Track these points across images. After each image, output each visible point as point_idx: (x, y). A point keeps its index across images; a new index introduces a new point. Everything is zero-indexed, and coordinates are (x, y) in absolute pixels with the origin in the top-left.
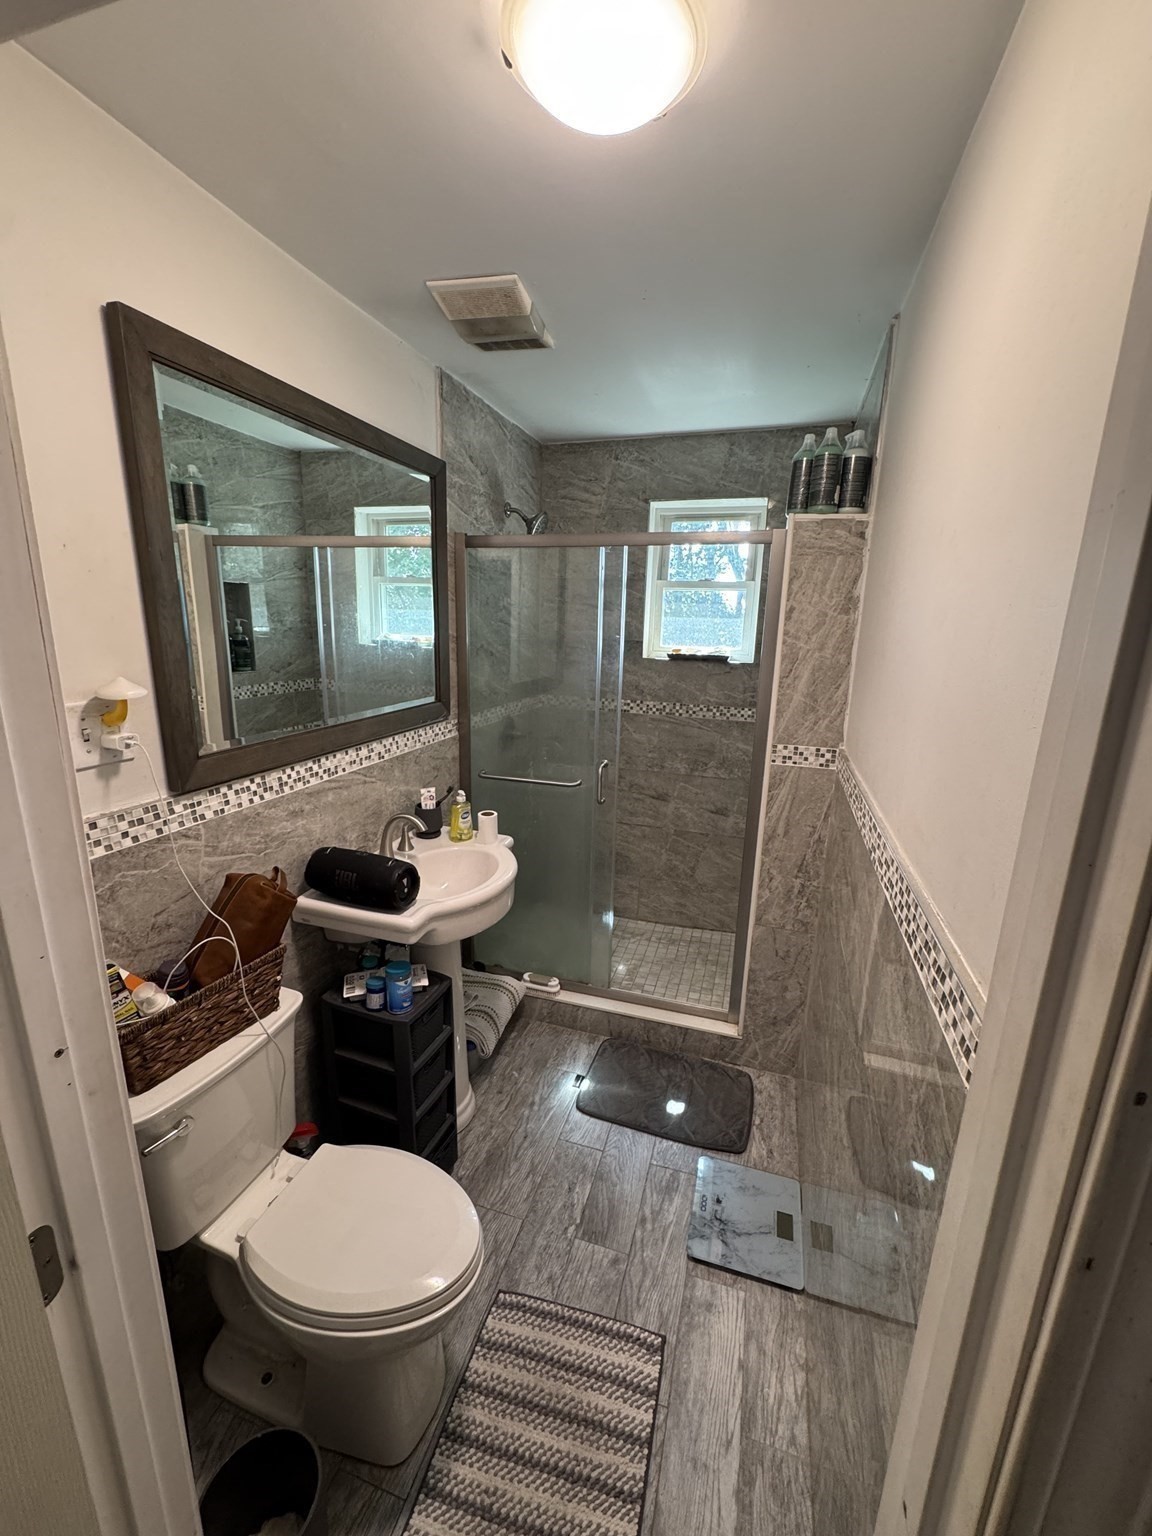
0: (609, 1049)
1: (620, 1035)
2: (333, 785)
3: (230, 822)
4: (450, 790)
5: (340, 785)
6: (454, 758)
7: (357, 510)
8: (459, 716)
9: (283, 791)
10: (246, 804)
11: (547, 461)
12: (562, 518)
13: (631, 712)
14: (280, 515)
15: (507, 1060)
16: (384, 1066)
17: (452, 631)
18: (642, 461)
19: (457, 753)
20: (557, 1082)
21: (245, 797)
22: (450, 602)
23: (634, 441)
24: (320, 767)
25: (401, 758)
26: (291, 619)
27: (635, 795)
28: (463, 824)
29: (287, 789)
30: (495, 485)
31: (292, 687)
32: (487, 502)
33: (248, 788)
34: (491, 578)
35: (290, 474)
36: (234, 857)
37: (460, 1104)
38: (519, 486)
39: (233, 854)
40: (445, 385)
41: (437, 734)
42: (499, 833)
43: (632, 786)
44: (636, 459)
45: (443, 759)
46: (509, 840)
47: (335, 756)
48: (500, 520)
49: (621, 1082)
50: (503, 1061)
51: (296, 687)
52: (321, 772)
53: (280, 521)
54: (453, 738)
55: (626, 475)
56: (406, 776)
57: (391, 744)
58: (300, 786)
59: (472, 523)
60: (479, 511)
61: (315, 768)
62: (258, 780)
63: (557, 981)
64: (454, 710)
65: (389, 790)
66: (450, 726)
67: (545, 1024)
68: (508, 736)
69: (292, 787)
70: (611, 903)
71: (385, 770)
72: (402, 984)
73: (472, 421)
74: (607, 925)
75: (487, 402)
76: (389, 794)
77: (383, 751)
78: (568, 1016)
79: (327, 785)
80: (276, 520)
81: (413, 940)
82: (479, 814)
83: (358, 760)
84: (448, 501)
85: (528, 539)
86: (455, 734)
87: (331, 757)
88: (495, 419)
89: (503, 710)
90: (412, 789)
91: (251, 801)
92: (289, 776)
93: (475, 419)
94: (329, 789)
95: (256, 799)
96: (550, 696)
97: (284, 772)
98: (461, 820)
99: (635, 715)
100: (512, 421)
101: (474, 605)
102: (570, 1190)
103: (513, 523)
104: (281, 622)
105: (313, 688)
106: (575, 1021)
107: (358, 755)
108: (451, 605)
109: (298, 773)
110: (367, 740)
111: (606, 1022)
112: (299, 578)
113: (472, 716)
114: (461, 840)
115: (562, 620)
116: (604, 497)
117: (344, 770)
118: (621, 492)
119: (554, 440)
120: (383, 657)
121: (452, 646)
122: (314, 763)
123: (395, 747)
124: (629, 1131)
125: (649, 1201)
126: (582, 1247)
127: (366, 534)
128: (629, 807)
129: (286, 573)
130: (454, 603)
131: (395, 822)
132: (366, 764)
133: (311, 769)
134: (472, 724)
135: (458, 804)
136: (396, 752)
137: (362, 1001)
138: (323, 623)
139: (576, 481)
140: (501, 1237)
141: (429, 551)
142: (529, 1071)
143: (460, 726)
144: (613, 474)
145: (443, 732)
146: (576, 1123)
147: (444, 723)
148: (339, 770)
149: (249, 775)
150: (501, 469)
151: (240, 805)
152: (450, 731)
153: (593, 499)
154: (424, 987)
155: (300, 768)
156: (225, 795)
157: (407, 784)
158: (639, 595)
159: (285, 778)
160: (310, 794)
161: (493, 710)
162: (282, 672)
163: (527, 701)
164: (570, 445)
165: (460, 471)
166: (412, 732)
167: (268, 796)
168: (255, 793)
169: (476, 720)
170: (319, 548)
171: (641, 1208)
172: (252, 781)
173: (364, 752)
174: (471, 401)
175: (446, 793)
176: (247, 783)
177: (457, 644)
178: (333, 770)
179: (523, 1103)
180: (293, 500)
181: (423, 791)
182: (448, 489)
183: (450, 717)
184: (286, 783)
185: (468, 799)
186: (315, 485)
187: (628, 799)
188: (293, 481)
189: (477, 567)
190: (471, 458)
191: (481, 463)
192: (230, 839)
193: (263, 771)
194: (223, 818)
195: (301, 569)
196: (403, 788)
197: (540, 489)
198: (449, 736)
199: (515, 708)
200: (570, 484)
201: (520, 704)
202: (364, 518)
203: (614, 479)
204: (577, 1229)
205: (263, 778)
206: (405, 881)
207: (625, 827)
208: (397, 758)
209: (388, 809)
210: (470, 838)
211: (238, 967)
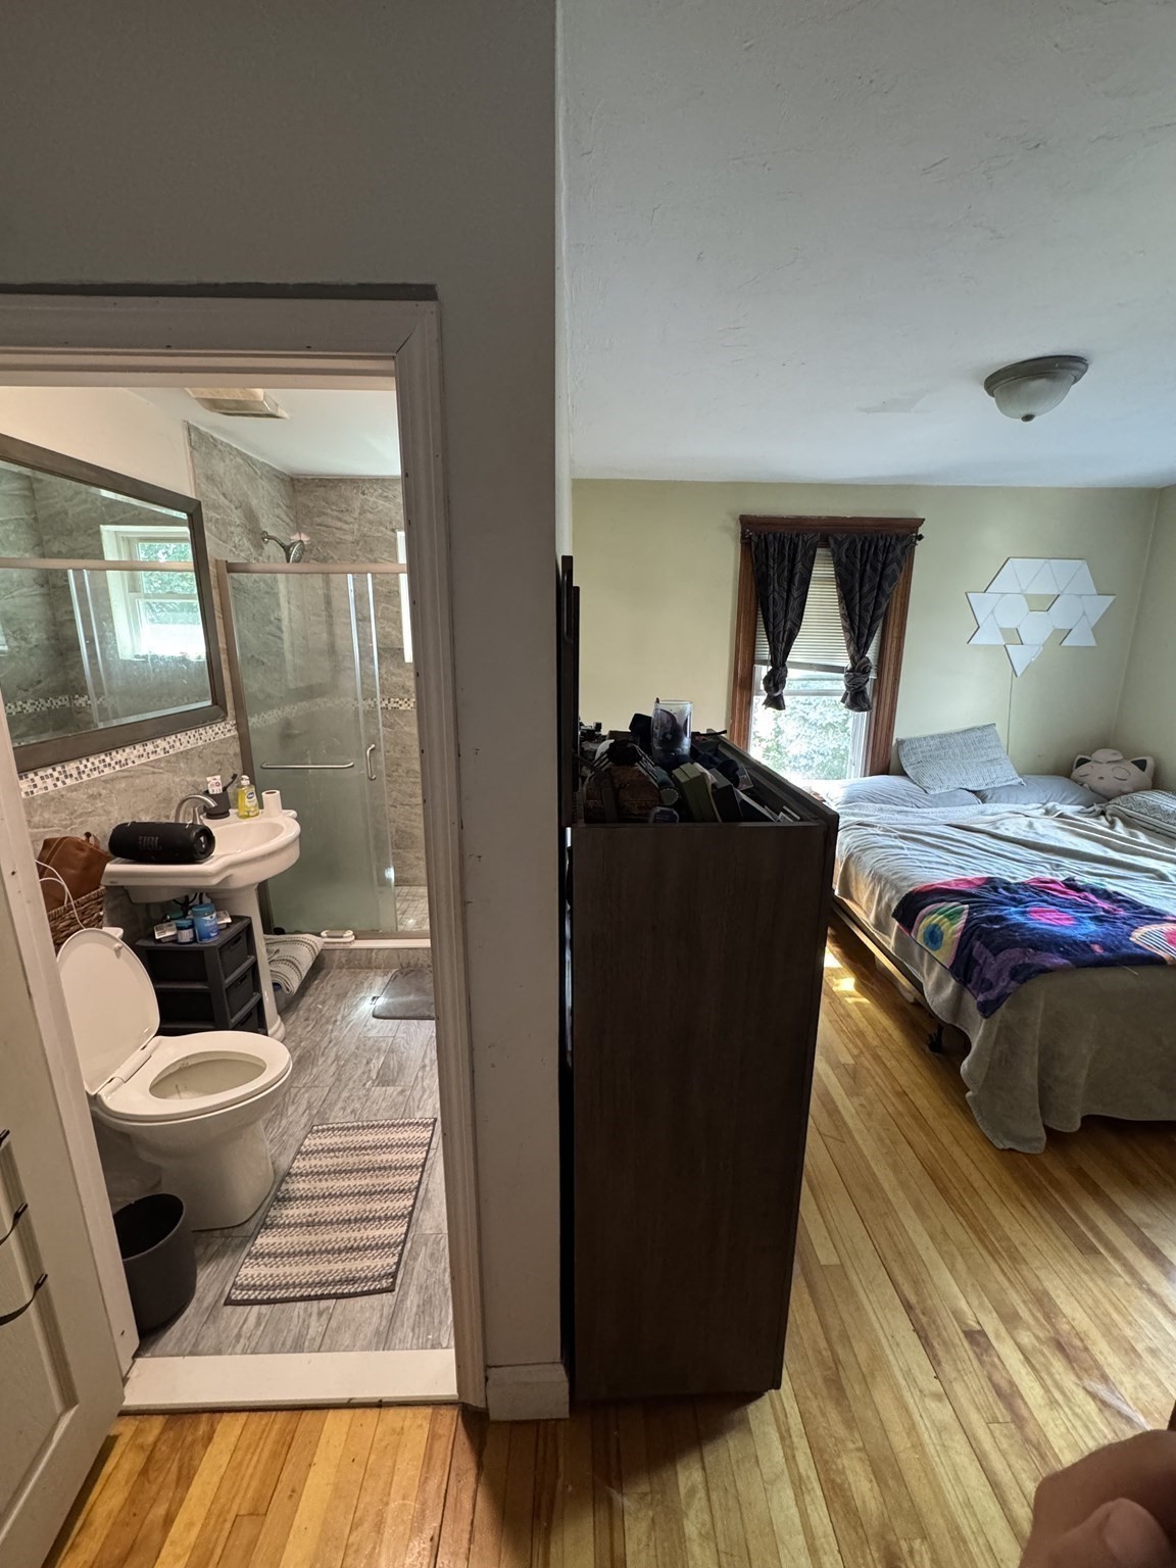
0: (400, 976)
1: (409, 965)
2: (126, 774)
3: (39, 802)
4: (234, 777)
5: (130, 775)
6: (235, 754)
7: (104, 528)
8: (236, 718)
9: (81, 778)
10: (51, 788)
11: (300, 491)
12: (319, 542)
13: (401, 708)
14: (13, 532)
15: (312, 999)
16: (198, 986)
17: (222, 645)
18: (386, 497)
19: (238, 750)
20: (356, 1005)
21: (49, 782)
22: (217, 619)
23: (377, 480)
24: (112, 759)
25: (185, 754)
26: (35, 636)
27: (412, 779)
28: (249, 803)
29: (84, 776)
30: (251, 517)
31: (44, 705)
32: (243, 532)
33: (52, 775)
34: (255, 597)
35: (20, 489)
36: (46, 830)
37: (271, 1027)
38: (274, 516)
39: (44, 827)
40: (193, 435)
41: (217, 734)
42: (283, 808)
43: (408, 772)
44: (381, 495)
45: (225, 754)
46: (293, 813)
47: (124, 751)
48: (259, 547)
49: (409, 994)
50: (307, 1001)
51: (48, 705)
52: (113, 763)
53: (12, 537)
54: (233, 737)
55: (373, 508)
56: (191, 768)
57: (174, 741)
58: (96, 774)
59: (231, 550)
60: (237, 539)
61: (108, 760)
62: (59, 768)
63: (352, 932)
64: (231, 712)
65: (177, 780)
66: (228, 727)
67: (344, 971)
68: (286, 734)
69: (88, 775)
70: (391, 862)
71: (173, 761)
72: (208, 918)
73: (222, 464)
74: (390, 880)
75: (234, 446)
76: (178, 784)
77: (167, 747)
78: (364, 958)
79: (120, 774)
80: (8, 537)
81: (215, 881)
82: (263, 794)
83: (145, 754)
84: (206, 533)
85: (287, 567)
86: (234, 733)
87: (120, 751)
88: (243, 459)
89: (280, 713)
90: (198, 780)
91: (55, 785)
92: (86, 766)
93: (224, 462)
94: (123, 778)
95: (59, 784)
96: (325, 699)
97: (81, 763)
98: (247, 800)
99: (405, 711)
100: (261, 460)
101: (241, 622)
102: (368, 1063)
103: (271, 548)
104: (25, 640)
105: (68, 705)
106: (370, 963)
107: (144, 750)
108: (219, 622)
109: (93, 764)
110: (152, 737)
111: (396, 957)
112: (40, 594)
113: (249, 718)
114: (248, 816)
115: (331, 633)
116: (356, 526)
117: (133, 762)
118: (371, 522)
119: (305, 475)
120: (154, 670)
121: (223, 657)
122: (106, 755)
123: (178, 743)
124: (415, 1021)
125: (428, 1056)
126: (377, 1091)
127: (117, 559)
128: (408, 790)
129: (25, 590)
130: (222, 621)
131: (186, 803)
132: (152, 757)
133: (104, 760)
134: (250, 724)
135: (243, 787)
136: (179, 748)
137: (174, 940)
138: (86, 640)
139: (329, 511)
140: (313, 1100)
141: (192, 575)
142: (332, 1002)
143: (238, 726)
144: (362, 507)
145: (223, 731)
146: (372, 1025)
147: (223, 724)
148: (129, 762)
149: (51, 764)
150: (254, 502)
151: (46, 788)
152: (229, 731)
153: (346, 527)
154: (228, 924)
155: (95, 760)
156: (32, 780)
157: (193, 775)
158: (396, 609)
159: (82, 768)
160: (106, 782)
161: (270, 713)
162: (31, 690)
163: (305, 704)
164: (321, 480)
165: (215, 507)
166: (193, 731)
167: (69, 782)
168: (58, 779)
169: (254, 721)
170: (74, 570)
171: (423, 1061)
172: (54, 770)
173: (150, 747)
174: (220, 446)
175: (231, 780)
176: (50, 771)
177: (228, 655)
178: (123, 762)
179: (327, 1022)
180: (25, 516)
181: (209, 779)
182: (205, 523)
183: (228, 718)
184: (84, 772)
185: (252, 782)
186: (51, 501)
187: (406, 783)
188: (25, 497)
189: (240, 589)
190: (224, 495)
191: (234, 498)
192: (41, 815)
193: (63, 761)
194: (33, 798)
195: (42, 586)
196: (189, 779)
197: (296, 517)
198: (228, 735)
199: (291, 711)
200: (324, 514)
201: (296, 707)
202: (111, 536)
203: (363, 512)
204: (373, 1083)
205: (63, 767)
206: (202, 839)
207: (407, 807)
208: (182, 753)
209: (177, 796)
210: (257, 815)
211: (69, 901)
